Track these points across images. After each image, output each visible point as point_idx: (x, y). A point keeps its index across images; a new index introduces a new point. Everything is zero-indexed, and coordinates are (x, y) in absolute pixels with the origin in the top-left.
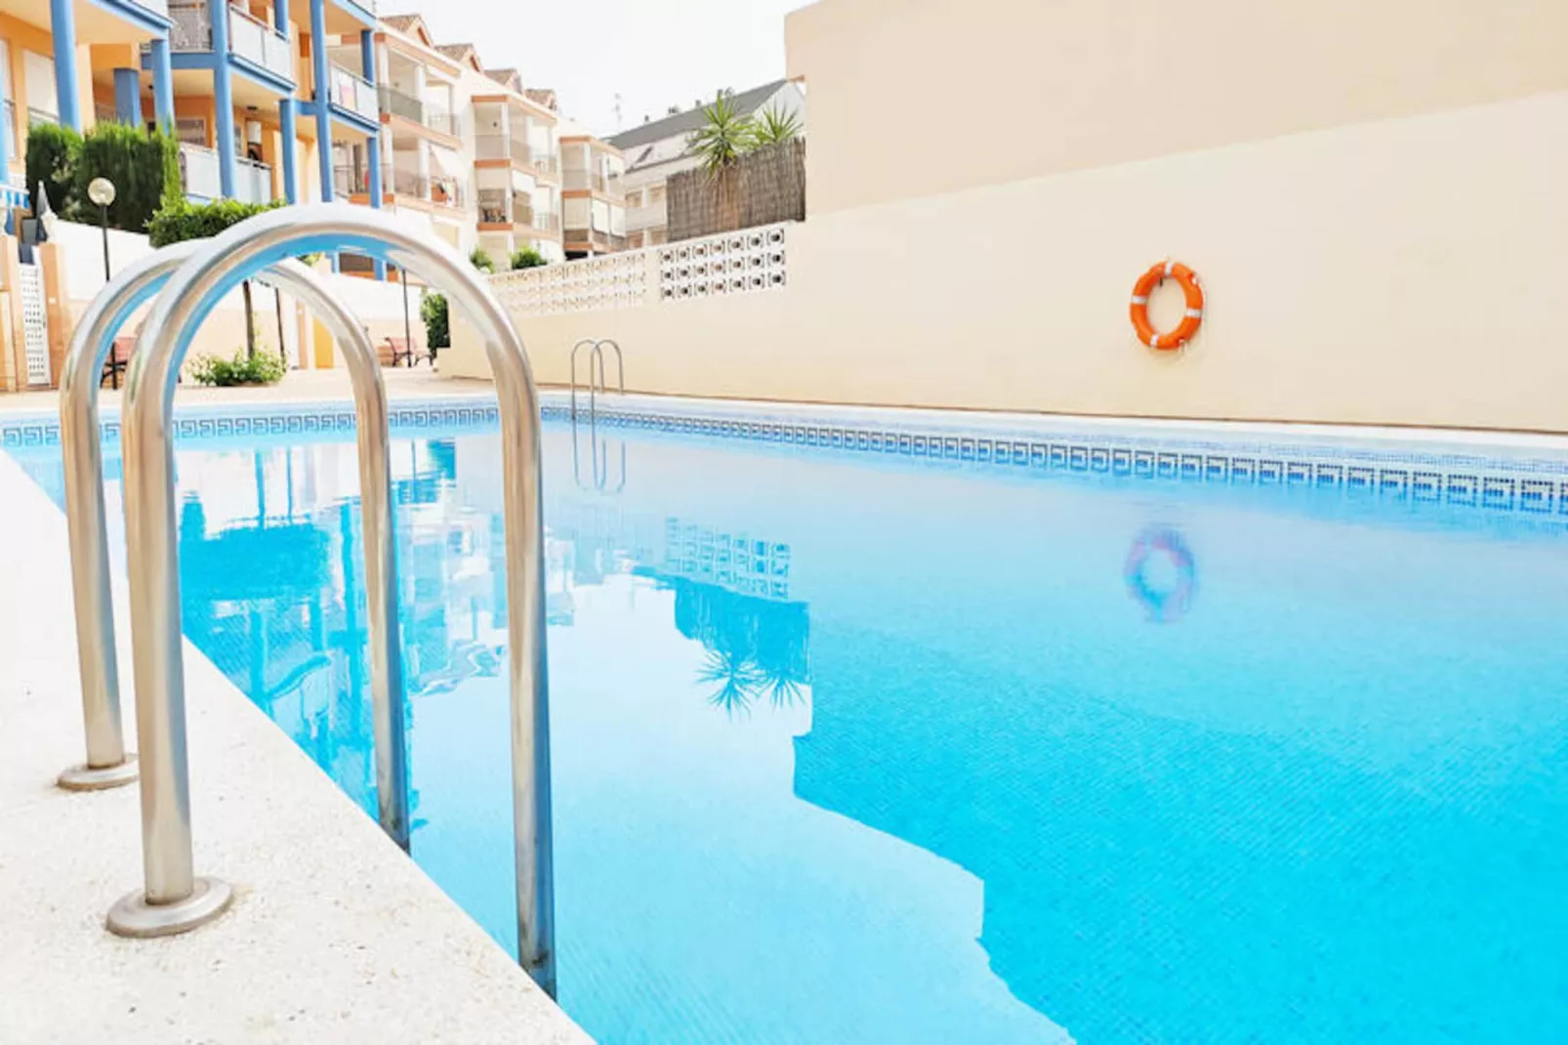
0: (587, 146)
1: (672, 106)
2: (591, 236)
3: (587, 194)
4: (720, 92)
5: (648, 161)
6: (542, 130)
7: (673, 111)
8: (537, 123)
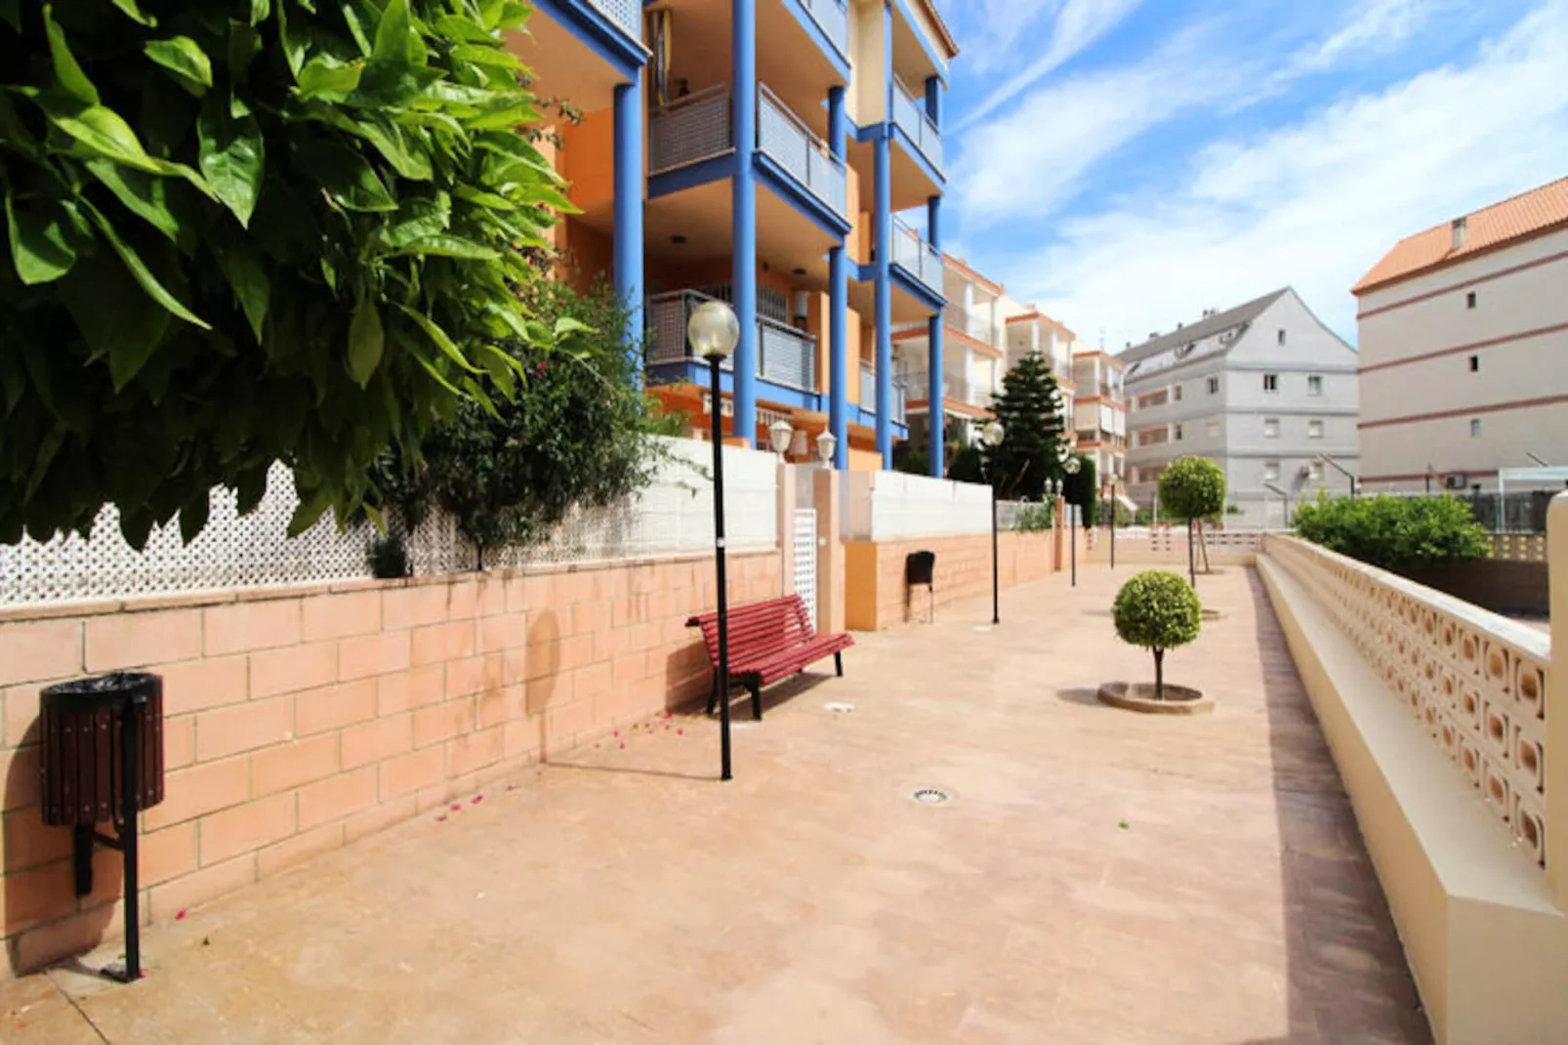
0: (1097, 361)
1: (1153, 331)
2: (1098, 436)
3: (1095, 400)
4: (1205, 313)
5: (1136, 374)
6: (1064, 346)
7: (1152, 335)
8: (1060, 339)
